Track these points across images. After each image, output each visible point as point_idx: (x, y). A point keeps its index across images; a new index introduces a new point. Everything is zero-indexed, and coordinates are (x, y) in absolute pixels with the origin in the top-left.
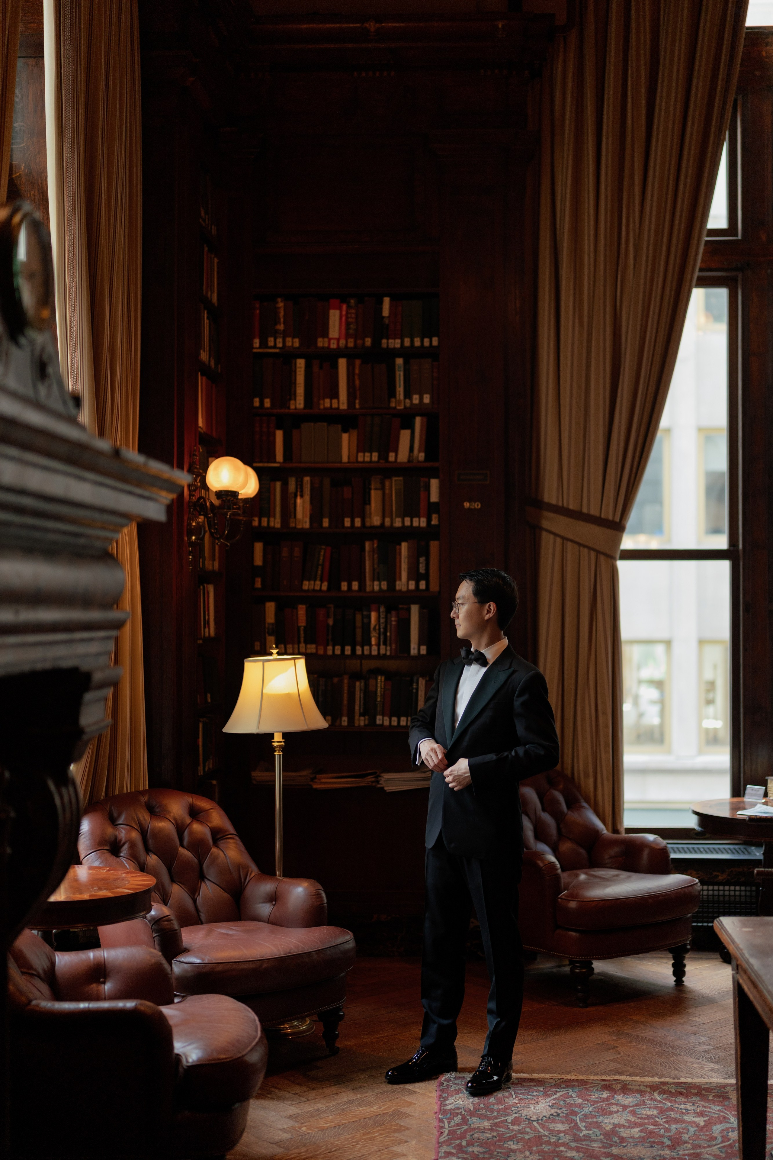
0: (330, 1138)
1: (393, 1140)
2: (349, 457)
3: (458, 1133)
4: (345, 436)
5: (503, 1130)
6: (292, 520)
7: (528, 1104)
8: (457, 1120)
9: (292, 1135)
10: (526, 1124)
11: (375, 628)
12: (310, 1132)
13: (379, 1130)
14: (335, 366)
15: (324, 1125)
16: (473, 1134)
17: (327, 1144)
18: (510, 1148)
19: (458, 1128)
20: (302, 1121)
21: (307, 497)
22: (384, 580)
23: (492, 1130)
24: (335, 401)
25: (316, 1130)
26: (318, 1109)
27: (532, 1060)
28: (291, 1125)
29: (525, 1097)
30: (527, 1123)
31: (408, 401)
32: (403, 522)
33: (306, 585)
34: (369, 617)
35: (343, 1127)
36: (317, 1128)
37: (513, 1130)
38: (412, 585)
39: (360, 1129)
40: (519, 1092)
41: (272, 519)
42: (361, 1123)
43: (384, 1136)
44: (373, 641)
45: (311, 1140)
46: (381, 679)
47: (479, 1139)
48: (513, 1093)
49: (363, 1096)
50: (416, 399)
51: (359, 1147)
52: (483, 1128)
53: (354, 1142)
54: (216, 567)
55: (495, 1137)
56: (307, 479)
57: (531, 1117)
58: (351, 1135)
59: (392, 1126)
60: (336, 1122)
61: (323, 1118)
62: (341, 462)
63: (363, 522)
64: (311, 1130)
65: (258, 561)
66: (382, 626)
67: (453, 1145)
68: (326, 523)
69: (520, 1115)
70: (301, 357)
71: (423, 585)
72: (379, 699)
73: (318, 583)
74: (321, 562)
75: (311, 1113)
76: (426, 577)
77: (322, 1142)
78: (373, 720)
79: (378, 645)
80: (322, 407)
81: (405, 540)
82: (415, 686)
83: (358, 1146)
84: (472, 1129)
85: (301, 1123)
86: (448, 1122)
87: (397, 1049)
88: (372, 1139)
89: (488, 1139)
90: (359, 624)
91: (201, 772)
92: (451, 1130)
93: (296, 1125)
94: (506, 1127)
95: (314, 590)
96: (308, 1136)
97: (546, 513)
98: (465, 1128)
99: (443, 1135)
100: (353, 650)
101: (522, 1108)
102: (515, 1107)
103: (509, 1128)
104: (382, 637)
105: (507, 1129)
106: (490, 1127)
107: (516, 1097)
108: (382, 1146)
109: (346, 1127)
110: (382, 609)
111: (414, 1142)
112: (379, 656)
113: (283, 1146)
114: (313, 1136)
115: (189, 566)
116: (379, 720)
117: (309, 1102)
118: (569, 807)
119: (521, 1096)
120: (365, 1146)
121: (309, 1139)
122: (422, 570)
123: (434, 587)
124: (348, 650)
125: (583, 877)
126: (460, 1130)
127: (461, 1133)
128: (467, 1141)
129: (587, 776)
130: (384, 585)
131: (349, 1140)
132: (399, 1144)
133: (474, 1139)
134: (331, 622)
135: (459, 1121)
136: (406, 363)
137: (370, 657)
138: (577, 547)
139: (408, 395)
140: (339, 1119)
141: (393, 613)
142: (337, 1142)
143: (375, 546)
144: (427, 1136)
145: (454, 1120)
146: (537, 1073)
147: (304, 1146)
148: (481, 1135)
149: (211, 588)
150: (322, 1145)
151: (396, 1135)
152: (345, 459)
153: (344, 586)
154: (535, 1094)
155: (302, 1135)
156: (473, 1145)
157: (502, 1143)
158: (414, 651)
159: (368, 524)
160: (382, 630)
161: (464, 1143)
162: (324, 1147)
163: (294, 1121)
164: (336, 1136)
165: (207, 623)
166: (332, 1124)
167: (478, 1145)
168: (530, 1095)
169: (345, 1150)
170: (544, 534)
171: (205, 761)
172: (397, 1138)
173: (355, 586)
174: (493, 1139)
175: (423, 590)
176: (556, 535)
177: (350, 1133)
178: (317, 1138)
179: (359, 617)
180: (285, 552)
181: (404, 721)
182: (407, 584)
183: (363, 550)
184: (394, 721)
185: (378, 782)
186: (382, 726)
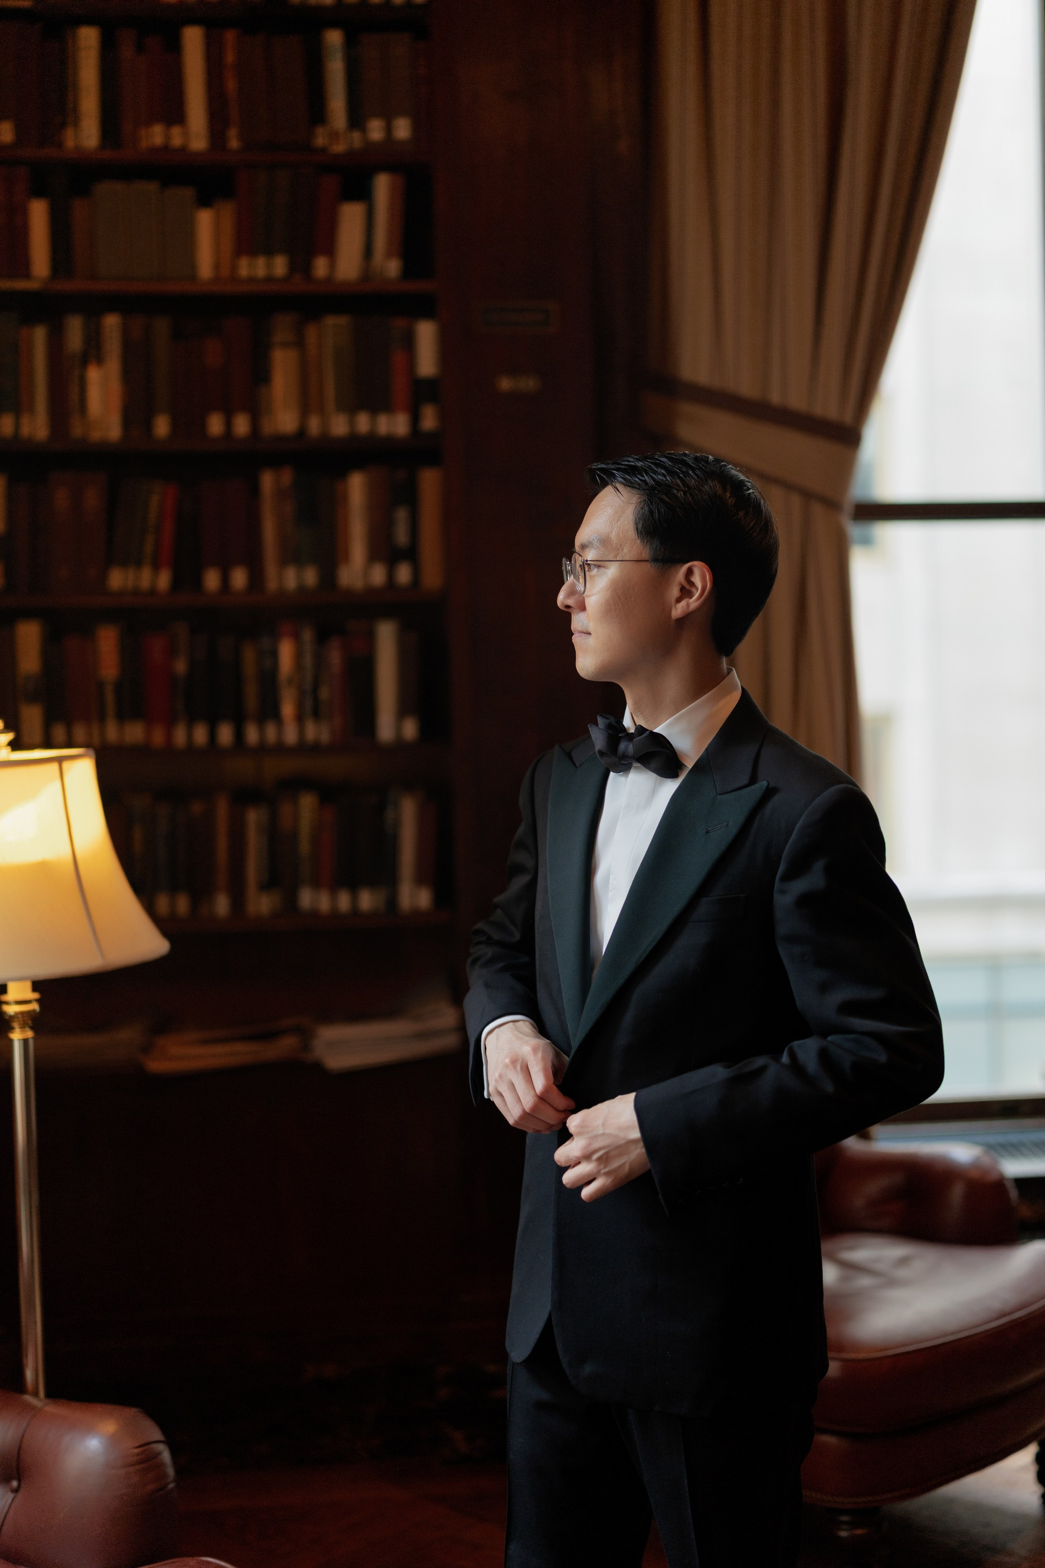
2: (217, 266)
4: (205, 219)
6: (76, 420)
11: (289, 681)
14: (175, 46)
21: (113, 365)
22: (309, 564)
24: (176, 131)
31: (356, 136)
32: (352, 424)
33: (117, 579)
34: (274, 654)
38: (378, 575)
41: (25, 421)
44: (288, 710)
46: (307, 803)
50: (376, 130)
56: (112, 322)
62: (193, 277)
63: (254, 425)
66: (307, 674)
68: (162, 427)
70: (89, 21)
71: (404, 574)
72: (304, 849)
73: (147, 573)
74: (154, 524)
76: (411, 553)
78: (290, 898)
79: (300, 719)
80: (144, 144)
81: (359, 469)
82: (390, 815)
90: (249, 670)
95: (137, 591)
100: (239, 735)
104: (309, 703)
110: (308, 635)
112: (303, 748)
116: (306, 898)
122: (402, 538)
123: (433, 578)
124: (225, 734)
130: (310, 577)
134: (181, 667)
136: (350, 42)
137: (280, 749)
139: (356, 120)
141: (334, 642)
143: (286, 482)
152: (205, 268)
153: (212, 580)
158: (385, 733)
159: (266, 430)
160: (308, 685)
173: (239, 578)
175: (404, 588)
179: (249, 656)
180: (61, 498)
181: (367, 900)
182: (366, 573)
183: (255, 490)
184: (344, 901)
185: (306, 1047)
186: (314, 914)
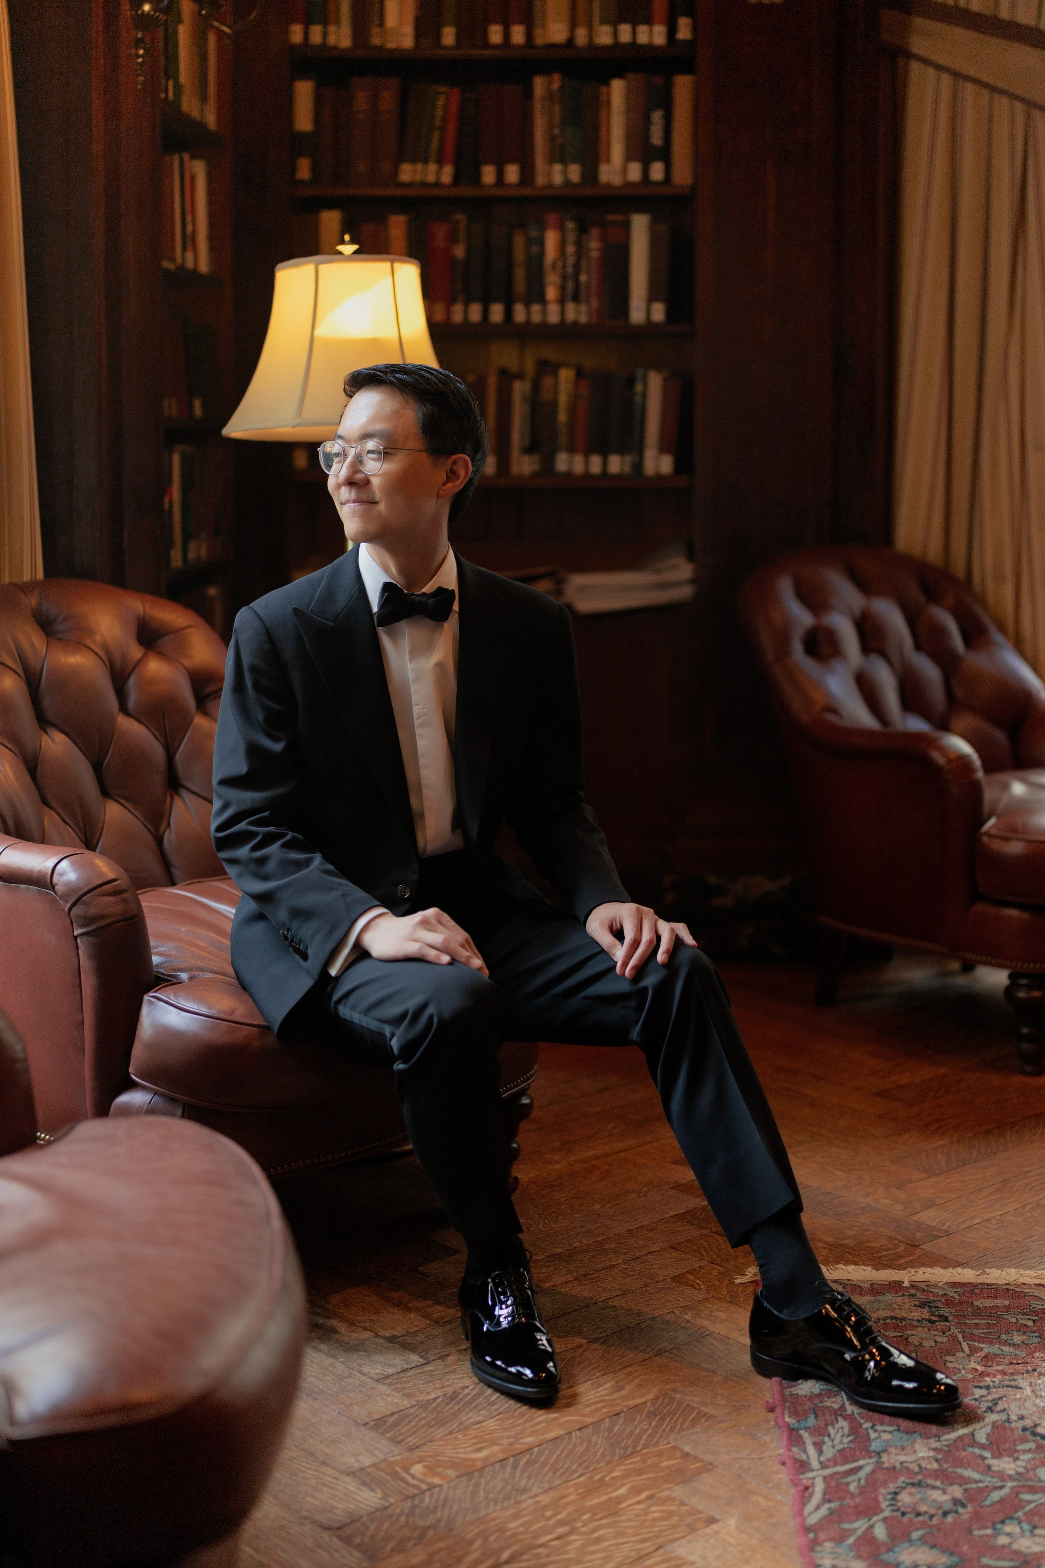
0: (492, 1505)
1: (672, 1514)
3: (852, 1487)
5: (976, 1476)
6: (375, 30)
7: (1012, 1374)
8: (838, 1439)
9: (385, 1497)
10: (1030, 1451)
11: (554, 266)
12: (436, 1481)
13: (628, 1474)
15: (473, 1456)
16: (896, 1493)
17: (483, 1531)
18: (1017, 1553)
19: (847, 1467)
20: (412, 1441)
22: (574, 161)
23: (946, 1478)
25: (451, 1473)
26: (455, 1395)
27: (968, 1224)
28: (382, 1457)
29: (995, 1349)
30: (1032, 1445)
32: (616, 34)
33: (407, 172)
34: (541, 242)
35: (528, 1463)
36: (454, 1465)
37: (1002, 1476)
38: (635, 172)
39: (575, 1471)
40: (975, 1332)
41: (332, 31)
42: (575, 1446)
43: (644, 1495)
44: (551, 293)
45: (439, 1514)
46: (567, 374)
47: (918, 1514)
48: (960, 1336)
49: (570, 1346)
51: (577, 1544)
52: (917, 1469)
53: (561, 1523)
54: (211, 120)
55: (964, 1506)
57: (1036, 1426)
58: (552, 1494)
59: (660, 1454)
60: (505, 1442)
61: (467, 1428)
63: (529, 36)
64: (438, 1474)
65: (304, 121)
66: (571, 260)
67: (851, 1540)
68: (449, 36)
69: (1004, 1417)
71: (657, 171)
72: (562, 417)
73: (432, 167)
74: (438, 123)
75: (435, 1408)
76: (665, 154)
77: (471, 1523)
78: (548, 461)
79: (562, 301)
81: (620, 76)
82: (639, 388)
83: (576, 1541)
84: (887, 1469)
85: (411, 1449)
86: (815, 1444)
87: (633, 1192)
88: (612, 1509)
89: (945, 1514)
90: (519, 255)
91: (176, 559)
92: (831, 1476)
93: (396, 1454)
94: (980, 1461)
95: (424, 184)
96: (431, 1497)
97: (920, 22)
98: (868, 1469)
99: (811, 1496)
100: (509, 314)
101: (1001, 1392)
102: (980, 1387)
103: (989, 1467)
104: (570, 285)
105: (985, 1473)
106: (935, 1466)
107: (973, 1350)
108: (644, 1541)
109: (535, 1462)
110: (570, 225)
111: (732, 1522)
112: (564, 328)
113: (358, 1541)
114: (446, 1500)
115: (139, 75)
116: (563, 462)
117: (429, 1368)
118: (969, 642)
119: (986, 1349)
120: (598, 1541)
121: (434, 1510)
122: (656, 139)
123: (683, 175)
124: (497, 313)
125: (1018, 789)
126: (856, 1477)
127: (862, 1490)
128: (885, 1520)
129: (999, 578)
130: (575, 173)
131: (549, 1513)
132: (692, 1530)
133: (904, 1514)
134: (460, 252)
135: (846, 1440)
137: (544, 328)
138: (985, 93)
140: (513, 1432)
141: (594, 232)
142: (513, 1525)
143: (556, 86)
144: (766, 1498)
145: (829, 1435)
146: (997, 1267)
147: (420, 1540)
148: (918, 1496)
149: (199, 169)
150: (470, 1536)
151: (678, 1492)
153: (488, 174)
154: (1017, 1338)
155: (414, 1496)
156: (906, 1537)
157: (989, 1531)
158: (637, 314)
159: (539, 41)
160: (570, 270)
161: (880, 1532)
162: (477, 1544)
163: (390, 1439)
164: (507, 1497)
165: (189, 241)
166: (496, 1448)
167: (923, 1540)
168: (1006, 1343)
169: (538, 1556)
170: (915, 67)
171: (187, 538)
172: (683, 1504)
173: (512, 173)
174: (956, 1512)
175: (657, 183)
176: (940, 68)
177: (546, 1486)
178: (455, 1507)
179: (519, 242)
180: (361, 101)
181: (616, 464)
182: (624, 171)
183: (529, 94)
184: (595, 464)
185: (559, 592)
186: (569, 475)
